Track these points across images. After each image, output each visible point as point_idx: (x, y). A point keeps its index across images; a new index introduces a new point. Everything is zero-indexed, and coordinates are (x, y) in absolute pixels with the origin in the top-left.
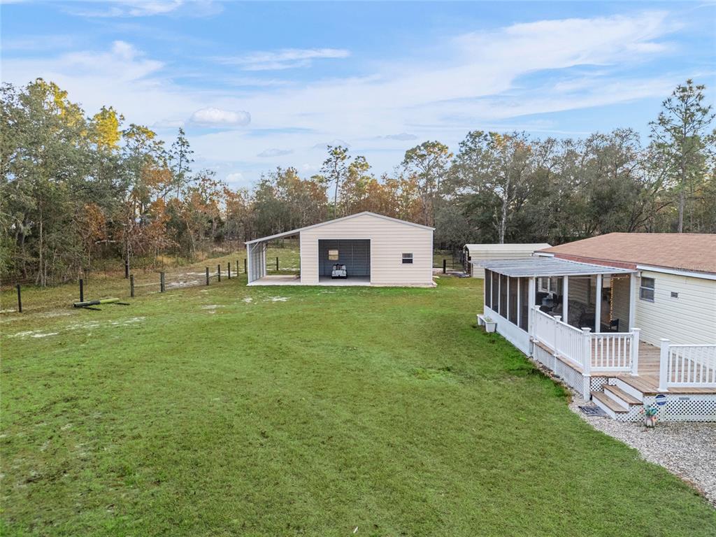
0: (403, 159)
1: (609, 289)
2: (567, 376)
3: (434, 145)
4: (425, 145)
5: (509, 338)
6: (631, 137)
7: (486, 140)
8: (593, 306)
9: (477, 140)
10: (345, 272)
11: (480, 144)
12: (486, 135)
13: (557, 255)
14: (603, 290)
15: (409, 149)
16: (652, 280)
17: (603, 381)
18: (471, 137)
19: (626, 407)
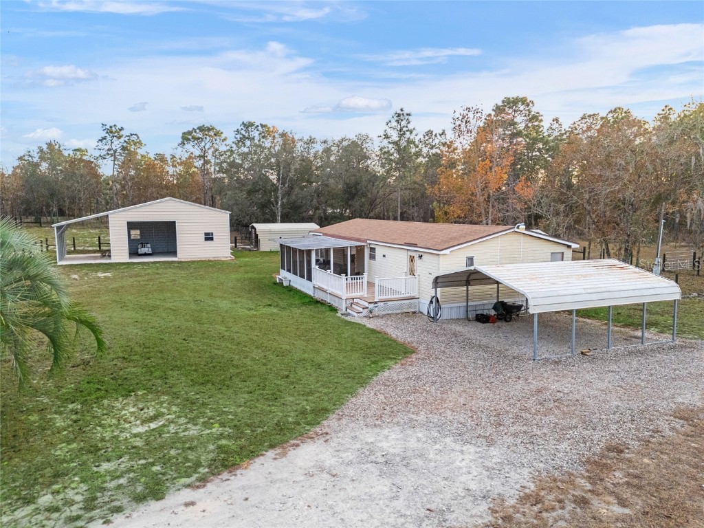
0: (180, 140)
1: (354, 255)
2: (335, 301)
3: (209, 130)
4: (201, 129)
5: (299, 288)
6: (368, 141)
7: (258, 130)
8: (346, 265)
9: (250, 129)
10: (150, 250)
11: (252, 133)
12: (258, 126)
13: (325, 234)
14: (351, 255)
15: (186, 131)
16: (374, 249)
17: (352, 301)
18: (244, 127)
19: (361, 310)
